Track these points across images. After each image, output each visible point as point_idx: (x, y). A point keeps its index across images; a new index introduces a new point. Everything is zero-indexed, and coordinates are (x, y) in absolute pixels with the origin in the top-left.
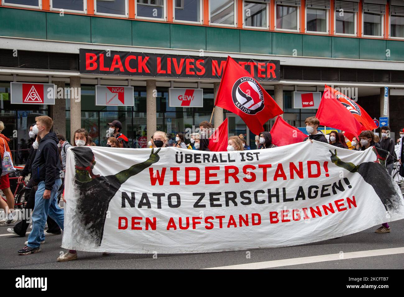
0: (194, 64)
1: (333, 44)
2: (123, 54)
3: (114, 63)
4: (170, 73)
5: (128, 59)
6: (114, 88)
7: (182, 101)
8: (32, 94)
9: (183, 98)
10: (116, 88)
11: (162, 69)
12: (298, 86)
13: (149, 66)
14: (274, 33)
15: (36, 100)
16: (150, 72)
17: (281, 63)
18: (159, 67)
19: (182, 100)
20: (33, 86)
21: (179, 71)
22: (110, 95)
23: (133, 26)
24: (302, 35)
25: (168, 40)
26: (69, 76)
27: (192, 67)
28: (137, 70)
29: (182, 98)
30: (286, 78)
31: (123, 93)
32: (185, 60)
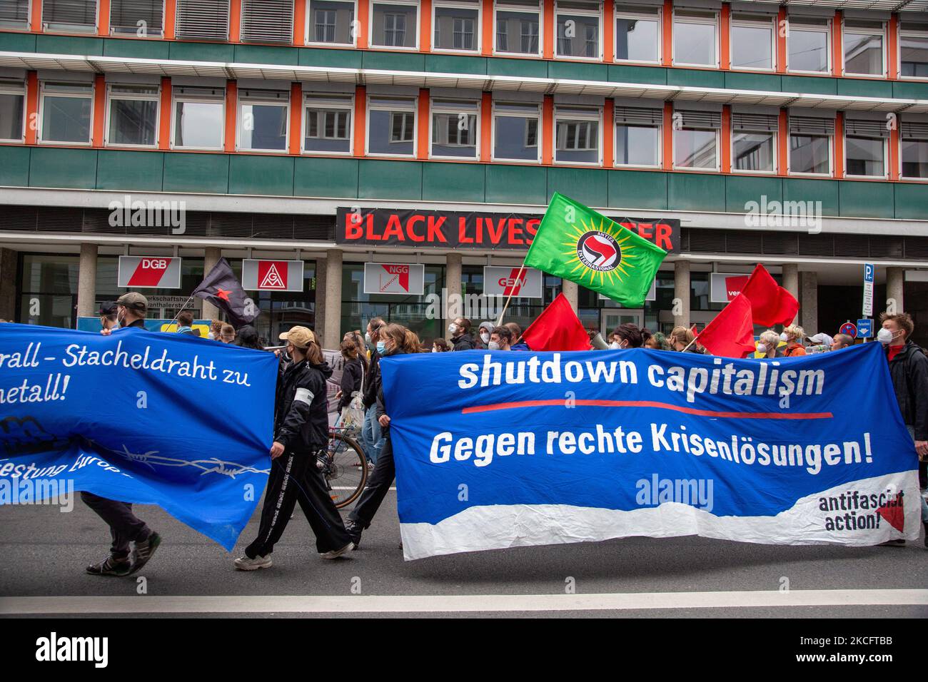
0: (522, 226)
1: (786, 189)
2: (405, 213)
3: (389, 227)
4: (481, 242)
5: (411, 222)
6: (393, 266)
7: (505, 288)
8: (271, 277)
9: (507, 283)
10: (396, 266)
11: (466, 236)
12: (719, 263)
13: (445, 231)
14: (672, 175)
15: (277, 284)
16: (446, 241)
17: (683, 225)
18: (462, 234)
19: (505, 285)
20: (273, 265)
21: (496, 239)
22: (387, 277)
23: (424, 170)
24: (724, 176)
25: (482, 190)
26: (325, 250)
27: (518, 231)
28: (426, 238)
29: (505, 283)
30: (694, 250)
31: (407, 274)
32: (507, 221)
